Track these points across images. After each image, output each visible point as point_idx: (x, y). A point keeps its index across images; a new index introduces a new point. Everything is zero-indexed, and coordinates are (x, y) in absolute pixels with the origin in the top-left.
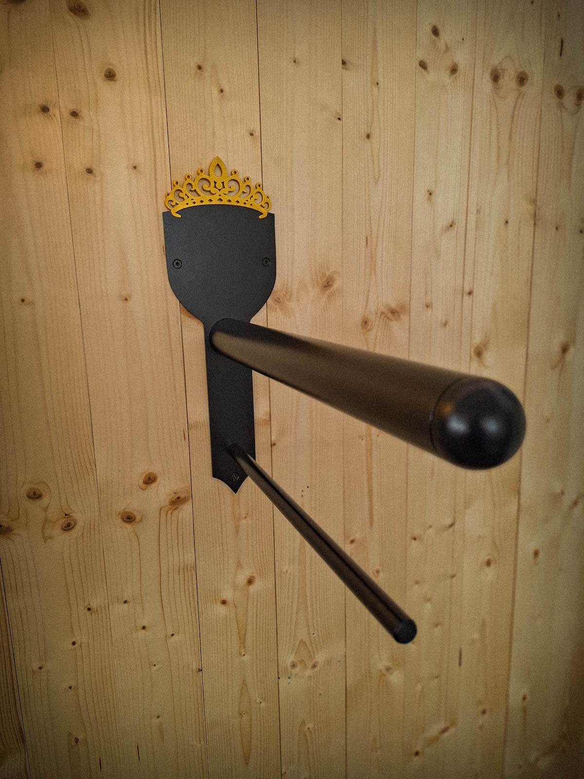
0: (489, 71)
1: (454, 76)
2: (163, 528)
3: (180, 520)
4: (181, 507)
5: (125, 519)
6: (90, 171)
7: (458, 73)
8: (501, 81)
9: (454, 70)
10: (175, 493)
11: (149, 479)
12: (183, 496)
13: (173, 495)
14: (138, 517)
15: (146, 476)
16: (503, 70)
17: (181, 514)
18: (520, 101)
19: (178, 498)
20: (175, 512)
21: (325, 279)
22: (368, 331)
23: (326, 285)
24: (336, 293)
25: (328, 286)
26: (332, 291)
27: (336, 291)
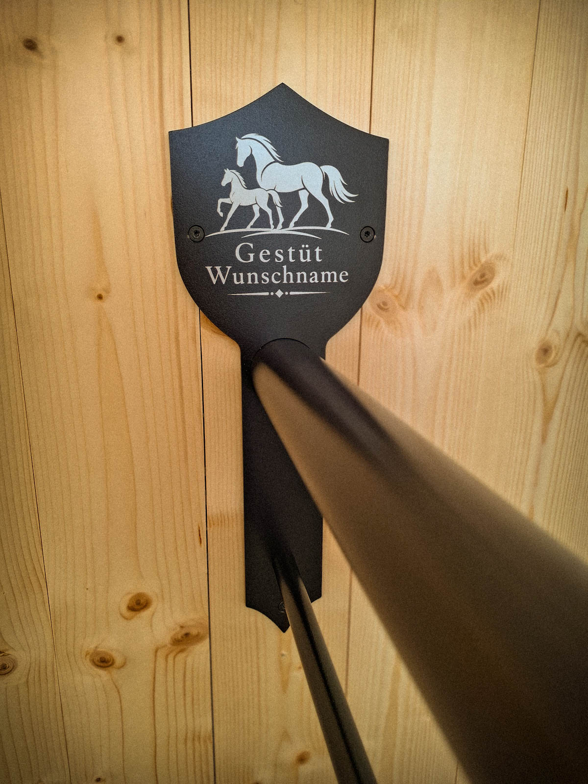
2: (160, 677)
3: (189, 667)
4: (191, 648)
5: (97, 663)
6: (31, 45)
10: (182, 627)
11: (138, 603)
12: (194, 632)
13: (178, 629)
14: (119, 661)
15: (132, 597)
17: (189, 660)
19: (187, 635)
20: (181, 656)
21: (477, 269)
22: (548, 366)
23: (479, 279)
24: (496, 295)
25: (483, 282)
26: (489, 291)
27: (496, 292)
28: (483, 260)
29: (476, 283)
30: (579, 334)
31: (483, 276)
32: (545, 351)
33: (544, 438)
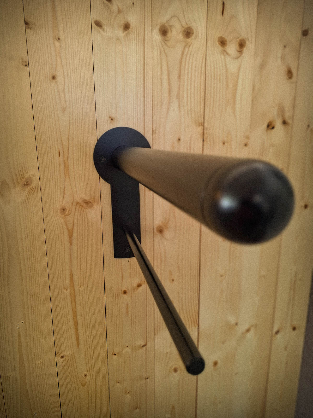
0: (158, 27)
1: (126, 32)
7: (130, 29)
8: (169, 35)
9: (127, 27)
16: (171, 26)
18: (186, 50)
21: (24, 180)
22: (66, 215)
23: (26, 184)
24: (35, 189)
25: (27, 185)
26: (31, 188)
27: (35, 188)
28: (26, 177)
29: (25, 185)
30: (78, 203)
31: (27, 182)
32: (64, 210)
33: (71, 244)
